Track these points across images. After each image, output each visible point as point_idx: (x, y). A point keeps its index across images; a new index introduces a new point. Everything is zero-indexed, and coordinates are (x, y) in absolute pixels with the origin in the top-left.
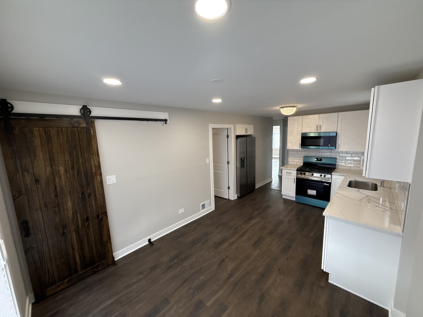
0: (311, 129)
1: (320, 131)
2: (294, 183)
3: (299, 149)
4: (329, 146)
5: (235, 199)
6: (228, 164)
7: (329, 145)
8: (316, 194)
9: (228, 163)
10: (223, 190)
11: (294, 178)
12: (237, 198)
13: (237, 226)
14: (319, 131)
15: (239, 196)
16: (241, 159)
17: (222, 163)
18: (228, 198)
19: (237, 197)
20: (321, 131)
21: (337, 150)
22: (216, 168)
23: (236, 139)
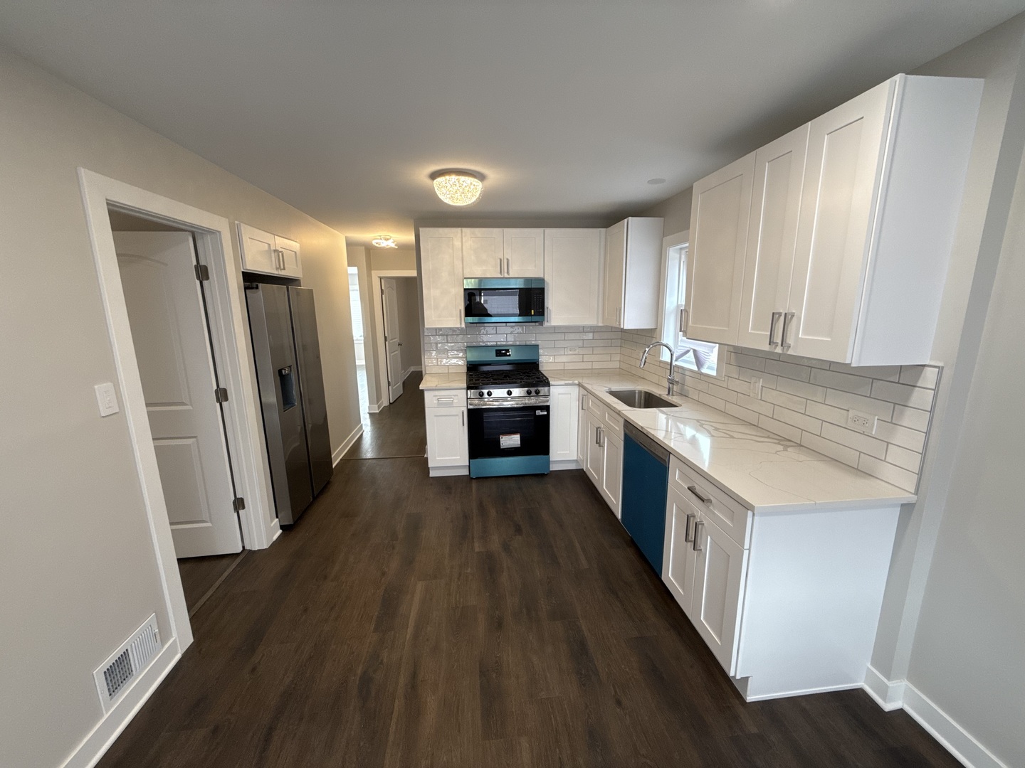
0: (484, 268)
1: (508, 273)
2: (463, 425)
3: (458, 326)
4: (531, 315)
5: (275, 537)
6: (218, 400)
7: (533, 311)
8: (519, 443)
9: (222, 395)
10: (209, 525)
11: (463, 413)
12: (280, 531)
13: (359, 671)
14: (506, 275)
15: (289, 521)
16: (280, 371)
17: (183, 404)
18: (239, 550)
19: (282, 527)
20: (511, 276)
21: (546, 324)
22: (161, 428)
23: (246, 288)
